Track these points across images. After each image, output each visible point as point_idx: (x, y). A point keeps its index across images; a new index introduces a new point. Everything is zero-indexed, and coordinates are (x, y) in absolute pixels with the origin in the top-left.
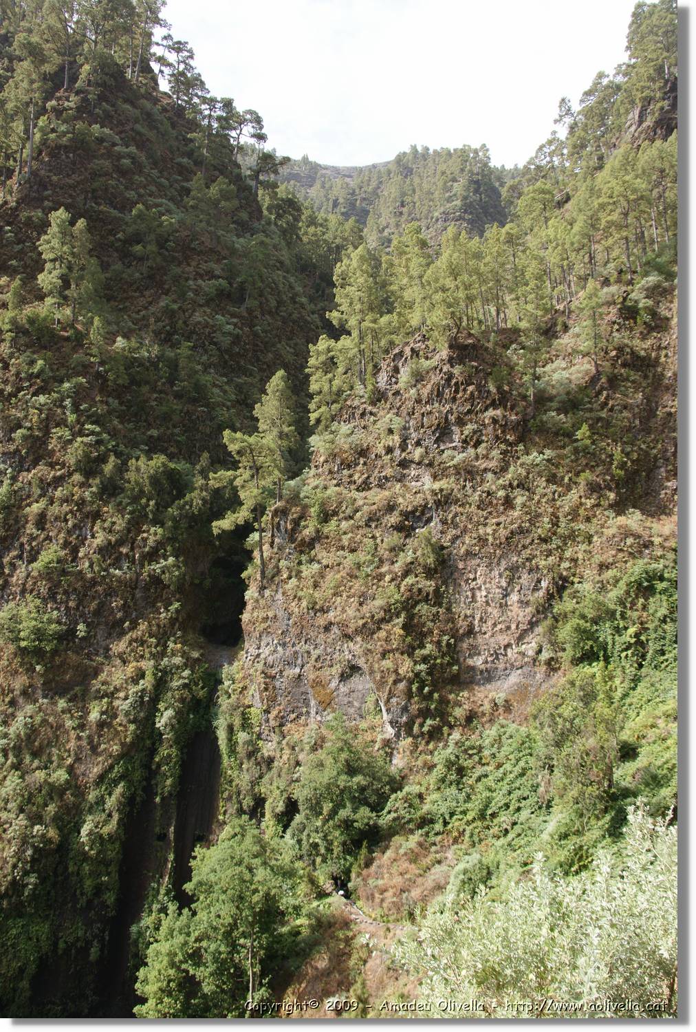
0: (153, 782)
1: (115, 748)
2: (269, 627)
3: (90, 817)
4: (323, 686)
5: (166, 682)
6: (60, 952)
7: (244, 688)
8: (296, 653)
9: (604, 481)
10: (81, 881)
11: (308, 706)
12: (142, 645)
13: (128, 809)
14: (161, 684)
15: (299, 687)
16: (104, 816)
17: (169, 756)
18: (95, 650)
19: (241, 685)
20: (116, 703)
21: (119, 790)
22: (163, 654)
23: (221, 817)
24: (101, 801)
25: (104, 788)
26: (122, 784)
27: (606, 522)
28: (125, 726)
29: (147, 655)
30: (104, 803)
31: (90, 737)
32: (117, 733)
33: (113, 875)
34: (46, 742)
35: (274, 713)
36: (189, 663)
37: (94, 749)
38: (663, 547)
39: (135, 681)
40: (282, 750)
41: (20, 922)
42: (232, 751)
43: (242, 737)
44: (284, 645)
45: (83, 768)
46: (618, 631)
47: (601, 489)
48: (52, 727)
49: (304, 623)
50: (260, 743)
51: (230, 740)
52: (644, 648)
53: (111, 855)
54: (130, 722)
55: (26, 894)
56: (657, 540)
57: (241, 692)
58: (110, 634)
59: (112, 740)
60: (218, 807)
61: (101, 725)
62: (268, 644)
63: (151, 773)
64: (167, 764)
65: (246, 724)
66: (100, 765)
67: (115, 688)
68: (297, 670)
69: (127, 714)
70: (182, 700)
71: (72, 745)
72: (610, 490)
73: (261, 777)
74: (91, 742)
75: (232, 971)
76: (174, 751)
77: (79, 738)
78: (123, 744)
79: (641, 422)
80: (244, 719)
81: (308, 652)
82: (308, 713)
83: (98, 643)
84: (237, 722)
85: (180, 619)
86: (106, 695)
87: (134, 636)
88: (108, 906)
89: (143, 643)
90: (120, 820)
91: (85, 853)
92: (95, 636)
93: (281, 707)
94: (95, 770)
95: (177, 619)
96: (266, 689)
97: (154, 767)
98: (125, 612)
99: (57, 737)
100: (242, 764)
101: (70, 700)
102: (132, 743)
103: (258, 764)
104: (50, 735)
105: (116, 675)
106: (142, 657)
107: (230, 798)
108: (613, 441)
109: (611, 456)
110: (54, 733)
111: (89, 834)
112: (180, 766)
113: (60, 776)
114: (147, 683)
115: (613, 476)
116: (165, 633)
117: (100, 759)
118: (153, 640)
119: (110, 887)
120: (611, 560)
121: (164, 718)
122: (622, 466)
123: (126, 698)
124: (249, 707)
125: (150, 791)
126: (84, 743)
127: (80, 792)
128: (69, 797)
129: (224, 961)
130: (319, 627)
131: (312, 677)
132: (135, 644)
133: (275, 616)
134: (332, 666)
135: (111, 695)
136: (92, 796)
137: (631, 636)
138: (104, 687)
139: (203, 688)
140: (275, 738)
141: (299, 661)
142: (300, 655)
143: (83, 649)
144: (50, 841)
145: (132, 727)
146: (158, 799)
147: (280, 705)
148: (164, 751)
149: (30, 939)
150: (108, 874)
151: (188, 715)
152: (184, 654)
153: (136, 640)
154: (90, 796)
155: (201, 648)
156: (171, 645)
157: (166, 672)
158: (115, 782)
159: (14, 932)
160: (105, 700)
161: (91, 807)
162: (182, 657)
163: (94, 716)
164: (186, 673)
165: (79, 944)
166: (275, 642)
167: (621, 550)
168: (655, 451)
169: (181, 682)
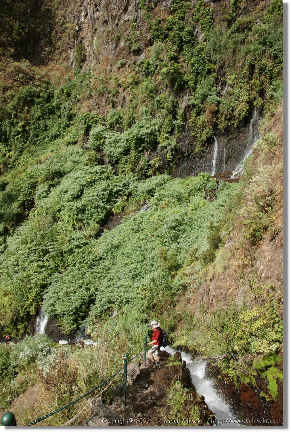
9: (8, 41)
27: (8, 64)
38: (41, 81)
46: (13, 124)
47: (6, 45)
52: (28, 134)
56: (37, 77)
72: (11, 47)
79: (31, 11)
108: (14, 19)
109: (12, 27)
115: (13, 39)
120: (10, 85)
122: (19, 34)
137: (20, 127)
167: (16, 80)
168: (39, 29)
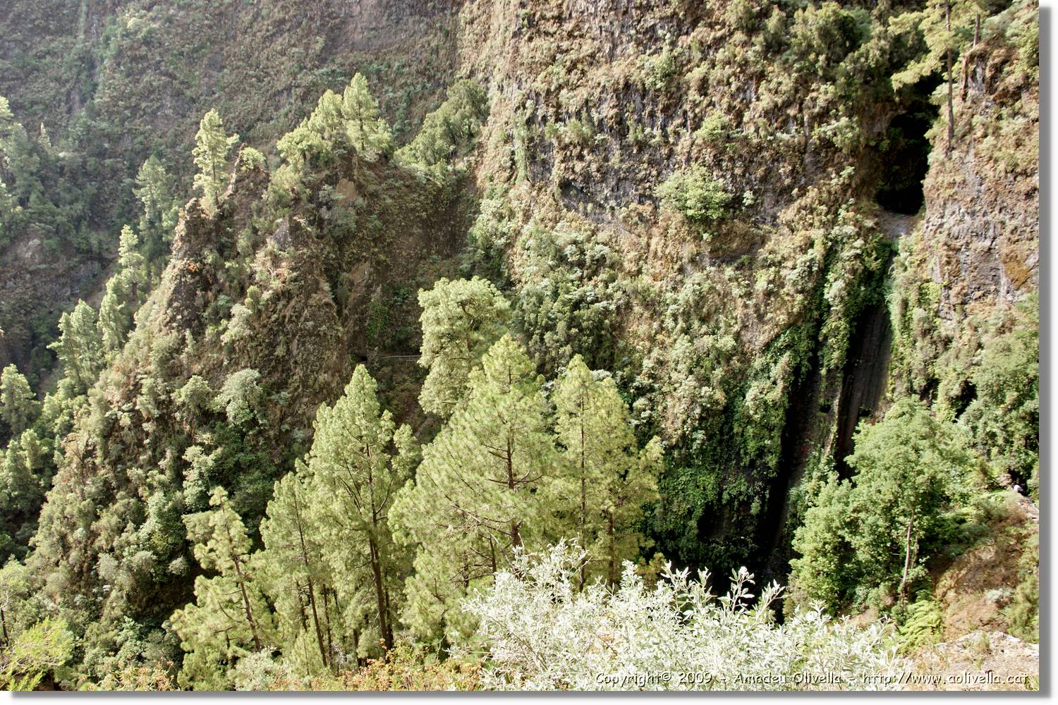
0: (819, 353)
1: (782, 318)
2: (956, 193)
3: (755, 383)
4: (1019, 262)
5: (836, 252)
6: (724, 502)
7: (923, 261)
8: (987, 223)
10: (745, 442)
11: (997, 283)
12: (811, 213)
13: (793, 378)
14: (831, 254)
15: (988, 261)
16: (769, 383)
17: (837, 328)
18: (762, 217)
19: (919, 257)
20: (783, 272)
21: (785, 358)
22: (834, 222)
23: (889, 395)
24: (766, 369)
25: (769, 356)
26: (788, 353)
28: (792, 296)
29: (817, 224)
30: (769, 371)
31: (756, 305)
32: (784, 302)
33: (776, 439)
34: (713, 309)
35: (956, 289)
36: (863, 232)
37: (761, 317)
39: (804, 250)
40: (962, 329)
41: (690, 471)
42: (906, 327)
43: (917, 313)
44: (973, 214)
45: (749, 335)
48: (719, 295)
49: (999, 189)
50: (938, 321)
51: (904, 316)
53: (774, 421)
54: (798, 292)
55: (694, 447)
57: (919, 265)
58: (777, 202)
59: (779, 309)
60: (886, 384)
61: (768, 294)
62: (954, 213)
63: (818, 345)
64: (835, 337)
65: (922, 300)
66: (767, 334)
67: (783, 257)
68: (987, 243)
69: (795, 284)
70: (853, 271)
71: (739, 312)
73: (936, 357)
74: (757, 311)
75: (888, 545)
76: (843, 324)
77: (746, 306)
78: (789, 314)
80: (921, 294)
81: (1003, 223)
82: (997, 291)
83: (765, 211)
84: (913, 297)
85: (854, 185)
86: (773, 264)
87: (803, 204)
88: (769, 468)
89: (812, 211)
90: (785, 388)
91: (749, 417)
92: (762, 203)
93: (965, 284)
94: (761, 338)
95: (849, 185)
96: (948, 263)
97: (821, 339)
98: (794, 178)
99: (725, 304)
100: (915, 342)
101: (737, 269)
102: (799, 314)
103: (934, 343)
104: (718, 301)
105: (782, 244)
106: (811, 225)
107: (900, 376)
110: (722, 300)
111: (755, 399)
112: (848, 339)
113: (727, 342)
114: (817, 252)
116: (837, 200)
117: (766, 327)
118: (824, 208)
119: (772, 450)
121: (834, 290)
123: (794, 268)
124: (928, 281)
125: (815, 363)
126: (751, 311)
127: (746, 359)
128: (735, 362)
129: (880, 535)
130: (1019, 193)
131: (1005, 250)
132: (804, 212)
133: (964, 181)
134: (1032, 239)
135: (779, 264)
136: (758, 363)
138: (771, 256)
139: (876, 259)
140: (956, 316)
141: (991, 233)
142: (992, 226)
143: (749, 217)
144: (717, 403)
145: (800, 297)
146: (823, 371)
147: (963, 280)
148: (832, 323)
149: (698, 487)
150: (771, 438)
151: (859, 286)
152: (856, 223)
153: (805, 208)
154: (756, 363)
155: (876, 216)
156: (842, 212)
157: (837, 242)
158: (781, 351)
159: (684, 478)
160: (773, 269)
161: (756, 374)
162: (855, 226)
163: (761, 284)
164: (859, 243)
165: (741, 498)
166: (962, 210)
169: (853, 252)
